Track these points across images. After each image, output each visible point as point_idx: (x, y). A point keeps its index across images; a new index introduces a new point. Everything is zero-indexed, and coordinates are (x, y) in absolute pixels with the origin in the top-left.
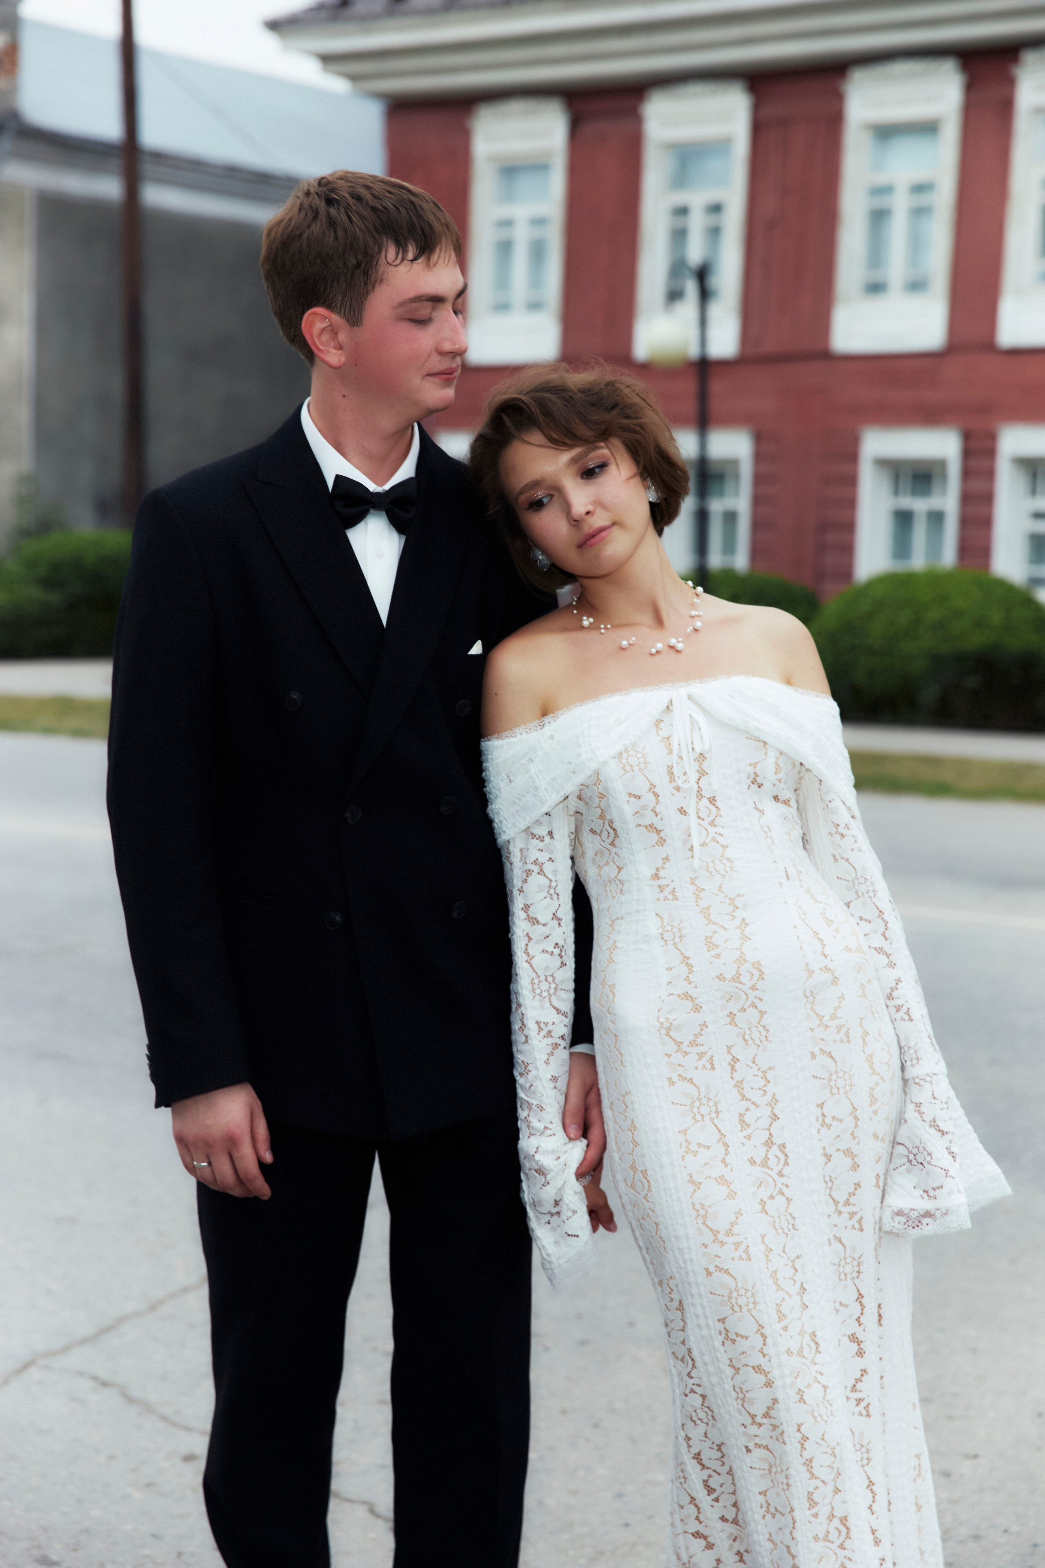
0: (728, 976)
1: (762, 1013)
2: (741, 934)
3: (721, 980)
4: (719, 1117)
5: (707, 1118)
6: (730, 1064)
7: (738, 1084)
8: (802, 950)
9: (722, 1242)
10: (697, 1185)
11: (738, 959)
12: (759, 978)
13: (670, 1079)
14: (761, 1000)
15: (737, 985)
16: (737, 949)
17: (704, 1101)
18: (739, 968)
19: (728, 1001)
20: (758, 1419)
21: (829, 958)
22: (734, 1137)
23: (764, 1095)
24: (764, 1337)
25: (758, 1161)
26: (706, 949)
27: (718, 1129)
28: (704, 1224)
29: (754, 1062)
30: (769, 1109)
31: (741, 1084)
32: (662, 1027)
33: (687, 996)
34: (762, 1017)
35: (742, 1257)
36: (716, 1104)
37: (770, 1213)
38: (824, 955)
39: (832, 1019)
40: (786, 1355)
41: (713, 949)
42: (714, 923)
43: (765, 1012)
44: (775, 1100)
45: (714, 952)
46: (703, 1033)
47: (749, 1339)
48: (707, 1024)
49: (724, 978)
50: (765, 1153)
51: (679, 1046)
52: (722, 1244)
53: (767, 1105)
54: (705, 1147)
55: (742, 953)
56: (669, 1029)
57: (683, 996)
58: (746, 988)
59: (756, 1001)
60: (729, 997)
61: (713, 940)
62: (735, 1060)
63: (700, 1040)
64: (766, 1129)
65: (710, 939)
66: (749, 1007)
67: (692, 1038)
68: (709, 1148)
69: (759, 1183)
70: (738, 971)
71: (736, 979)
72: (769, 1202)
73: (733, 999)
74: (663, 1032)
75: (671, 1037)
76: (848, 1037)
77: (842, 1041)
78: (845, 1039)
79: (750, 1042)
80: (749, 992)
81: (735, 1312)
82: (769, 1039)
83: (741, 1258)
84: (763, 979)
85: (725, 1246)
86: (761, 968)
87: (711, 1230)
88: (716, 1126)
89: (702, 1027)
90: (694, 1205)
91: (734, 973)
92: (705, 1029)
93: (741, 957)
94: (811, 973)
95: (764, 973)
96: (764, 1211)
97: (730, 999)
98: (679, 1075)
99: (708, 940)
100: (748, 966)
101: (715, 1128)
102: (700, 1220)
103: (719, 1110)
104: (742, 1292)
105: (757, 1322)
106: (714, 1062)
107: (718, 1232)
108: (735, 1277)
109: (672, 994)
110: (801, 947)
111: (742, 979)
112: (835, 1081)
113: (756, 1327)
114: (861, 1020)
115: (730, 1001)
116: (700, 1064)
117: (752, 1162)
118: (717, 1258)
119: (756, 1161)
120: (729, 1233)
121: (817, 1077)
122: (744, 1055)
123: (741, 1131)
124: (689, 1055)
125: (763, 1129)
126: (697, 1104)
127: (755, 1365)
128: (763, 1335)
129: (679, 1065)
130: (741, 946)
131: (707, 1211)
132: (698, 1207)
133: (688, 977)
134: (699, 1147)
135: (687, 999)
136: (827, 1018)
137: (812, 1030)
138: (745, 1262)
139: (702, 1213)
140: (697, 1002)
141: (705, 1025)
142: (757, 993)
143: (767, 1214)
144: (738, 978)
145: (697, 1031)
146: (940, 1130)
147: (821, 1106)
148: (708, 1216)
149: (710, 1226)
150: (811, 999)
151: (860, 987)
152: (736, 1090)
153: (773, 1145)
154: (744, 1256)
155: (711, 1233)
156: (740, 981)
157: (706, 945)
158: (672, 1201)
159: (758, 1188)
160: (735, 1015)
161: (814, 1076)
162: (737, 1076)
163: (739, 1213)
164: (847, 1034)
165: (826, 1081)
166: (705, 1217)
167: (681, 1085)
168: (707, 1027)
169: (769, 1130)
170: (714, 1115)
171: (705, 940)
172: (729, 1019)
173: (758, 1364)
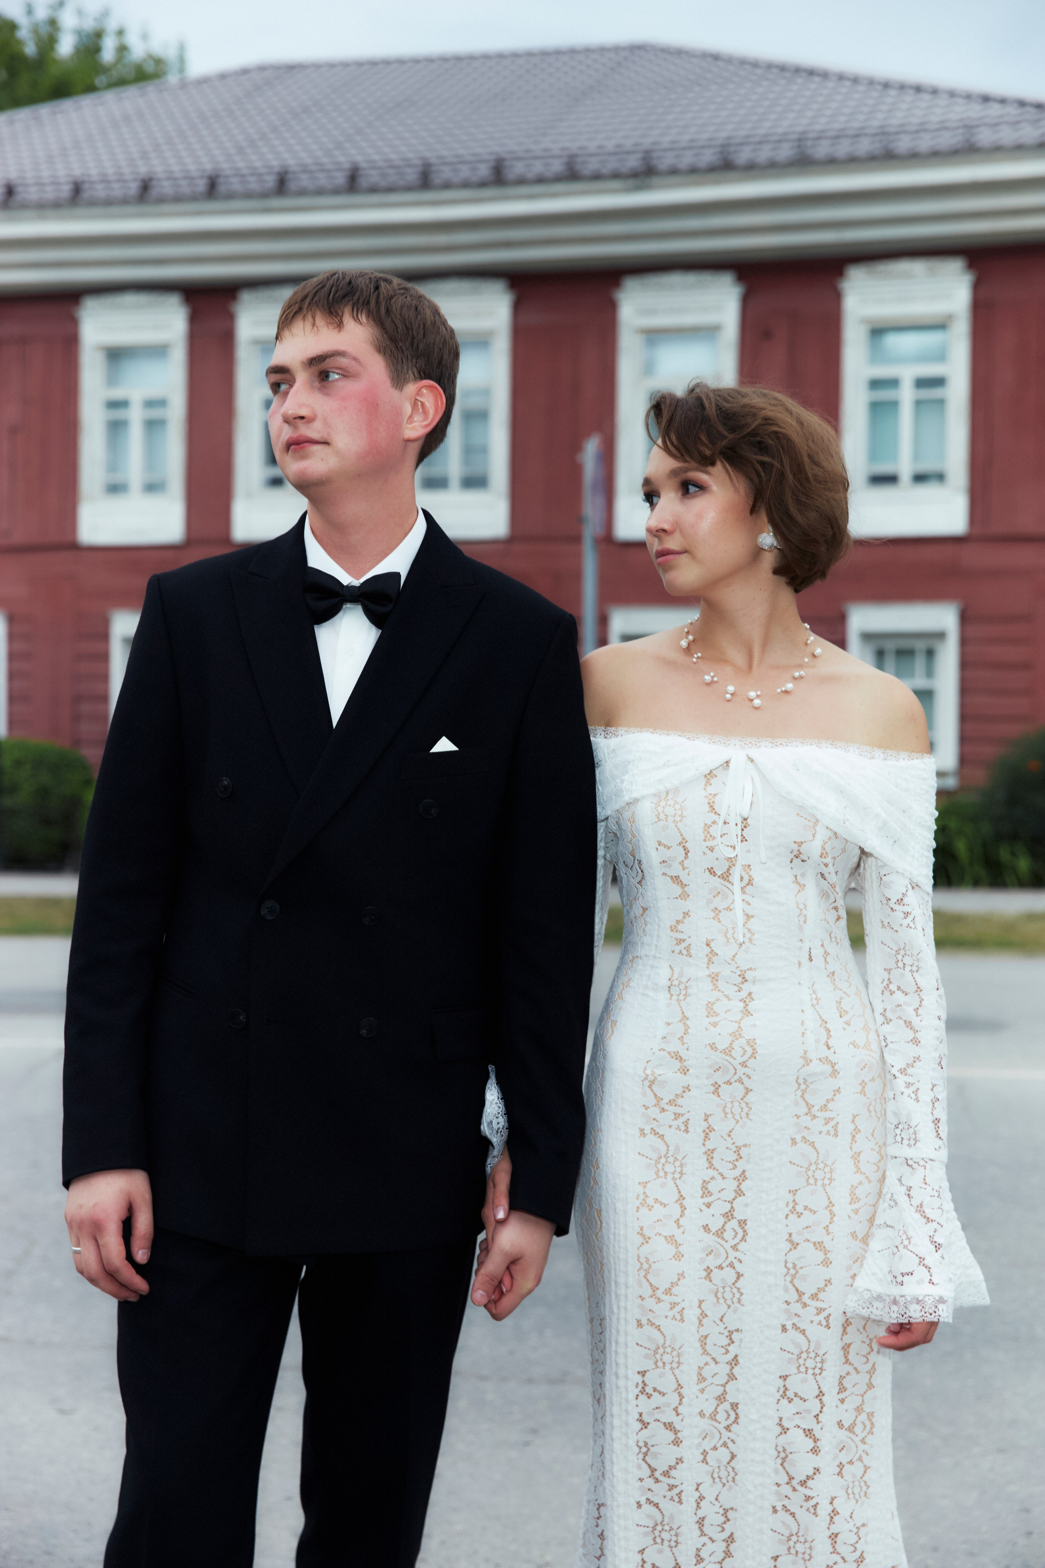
0: (721, 1047)
1: (748, 1091)
2: (745, 1007)
3: (712, 1049)
4: (682, 1179)
5: (670, 1177)
6: (704, 1131)
7: (709, 1153)
8: (803, 1036)
9: (659, 1299)
10: (646, 1240)
11: (734, 1032)
12: (752, 1056)
13: (642, 1130)
14: (750, 1078)
15: (727, 1058)
16: (736, 1022)
17: (671, 1159)
18: (733, 1041)
19: (715, 1071)
20: (657, 1474)
21: (832, 1050)
22: (694, 1202)
23: (734, 1169)
24: (681, 1396)
25: (714, 1230)
26: (706, 1014)
27: (678, 1189)
28: (645, 1277)
29: (729, 1136)
30: (736, 1183)
31: (712, 1153)
32: (646, 1079)
33: (678, 1057)
34: (746, 1094)
35: (676, 1317)
36: (681, 1166)
37: (714, 1282)
38: (828, 1045)
39: (822, 1110)
40: (699, 1417)
41: (712, 1016)
42: (719, 990)
43: (751, 1090)
44: (743, 1177)
45: (712, 1020)
46: (684, 1095)
47: (666, 1396)
48: (690, 1088)
49: (716, 1047)
50: (722, 1223)
51: (658, 1101)
52: (659, 1300)
53: (735, 1179)
54: (661, 1204)
55: (740, 1027)
56: (652, 1083)
57: (673, 1055)
58: (736, 1063)
59: (744, 1078)
60: (717, 1067)
61: (715, 1007)
62: (710, 1129)
63: (680, 1101)
64: (729, 1202)
65: (712, 1005)
66: (736, 1081)
67: (672, 1097)
68: (665, 1206)
69: (709, 1250)
70: (731, 1044)
71: (728, 1051)
72: (715, 1271)
73: (721, 1070)
74: (647, 1083)
75: (652, 1091)
76: (836, 1130)
77: (828, 1133)
78: (832, 1133)
79: (730, 1116)
80: (738, 1067)
81: (657, 1367)
82: (750, 1117)
83: (674, 1318)
84: (755, 1058)
85: (661, 1303)
86: (755, 1046)
87: (651, 1285)
88: (677, 1186)
89: (685, 1089)
90: (639, 1257)
91: (727, 1045)
92: (687, 1092)
93: (737, 1031)
94: (807, 1061)
95: (757, 1052)
96: (708, 1277)
97: (718, 1070)
98: (652, 1129)
99: (710, 1005)
100: (742, 1041)
101: (676, 1188)
102: (642, 1273)
103: (684, 1172)
104: (669, 1350)
105: (678, 1381)
106: (689, 1126)
107: (658, 1289)
108: (665, 1334)
109: (664, 1050)
110: (803, 1033)
111: (733, 1054)
112: (814, 1172)
113: (675, 1386)
114: (855, 1117)
115: (718, 1072)
116: (675, 1124)
117: (706, 1228)
118: (651, 1313)
119: (711, 1229)
120: (668, 1292)
121: (794, 1164)
122: (721, 1126)
123: (702, 1197)
124: (666, 1113)
125: (725, 1201)
126: (663, 1160)
127: (667, 1421)
128: (680, 1394)
129: (654, 1119)
130: (741, 1020)
131: (650, 1266)
132: (643, 1260)
133: (682, 1037)
134: (655, 1202)
135: (677, 1059)
136: (816, 1108)
137: (798, 1117)
138: (677, 1322)
139: (646, 1268)
140: (685, 1064)
141: (687, 1088)
142: (746, 1070)
143: (711, 1281)
144: (730, 1051)
145: (680, 1091)
146: (925, 1217)
147: (794, 1192)
148: (650, 1271)
149: (650, 1281)
150: (803, 1087)
151: (860, 1084)
152: (705, 1157)
153: (733, 1218)
154: (678, 1317)
155: (650, 1288)
156: (731, 1055)
157: (706, 1010)
158: (619, 1247)
159: (707, 1255)
160: (720, 1086)
161: (791, 1162)
162: (710, 1145)
163: (681, 1275)
164: (835, 1127)
165: (803, 1170)
166: (647, 1272)
167: (651, 1139)
168: (690, 1090)
169: (732, 1203)
170: (677, 1176)
171: (707, 1005)
172: (713, 1089)
173: (670, 1421)
